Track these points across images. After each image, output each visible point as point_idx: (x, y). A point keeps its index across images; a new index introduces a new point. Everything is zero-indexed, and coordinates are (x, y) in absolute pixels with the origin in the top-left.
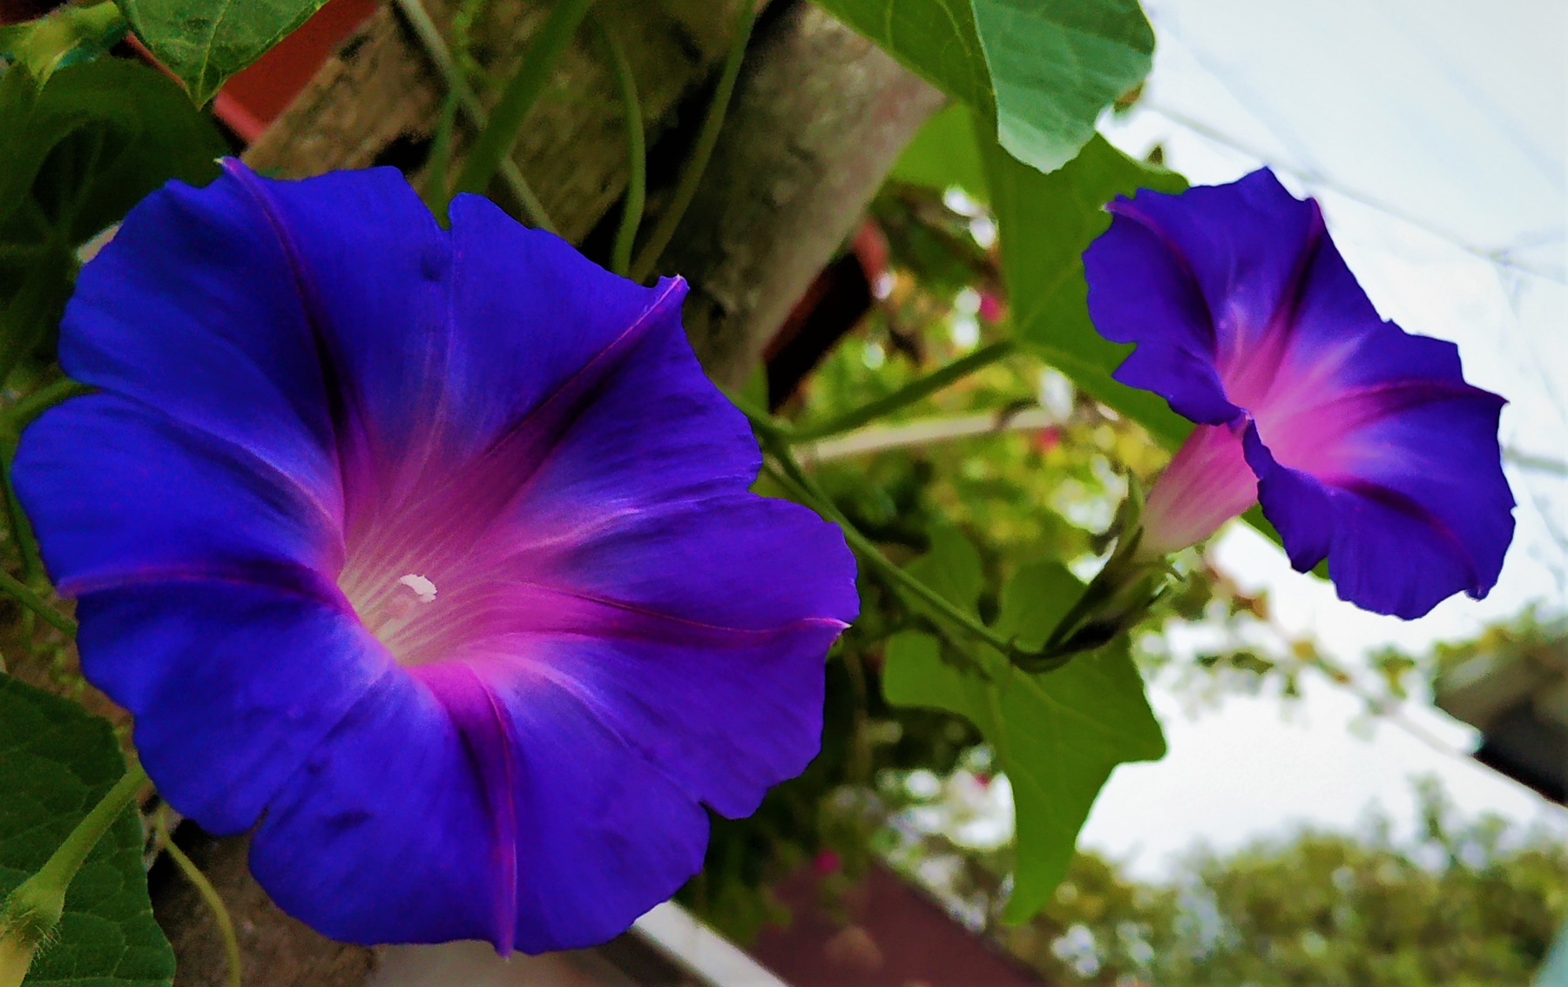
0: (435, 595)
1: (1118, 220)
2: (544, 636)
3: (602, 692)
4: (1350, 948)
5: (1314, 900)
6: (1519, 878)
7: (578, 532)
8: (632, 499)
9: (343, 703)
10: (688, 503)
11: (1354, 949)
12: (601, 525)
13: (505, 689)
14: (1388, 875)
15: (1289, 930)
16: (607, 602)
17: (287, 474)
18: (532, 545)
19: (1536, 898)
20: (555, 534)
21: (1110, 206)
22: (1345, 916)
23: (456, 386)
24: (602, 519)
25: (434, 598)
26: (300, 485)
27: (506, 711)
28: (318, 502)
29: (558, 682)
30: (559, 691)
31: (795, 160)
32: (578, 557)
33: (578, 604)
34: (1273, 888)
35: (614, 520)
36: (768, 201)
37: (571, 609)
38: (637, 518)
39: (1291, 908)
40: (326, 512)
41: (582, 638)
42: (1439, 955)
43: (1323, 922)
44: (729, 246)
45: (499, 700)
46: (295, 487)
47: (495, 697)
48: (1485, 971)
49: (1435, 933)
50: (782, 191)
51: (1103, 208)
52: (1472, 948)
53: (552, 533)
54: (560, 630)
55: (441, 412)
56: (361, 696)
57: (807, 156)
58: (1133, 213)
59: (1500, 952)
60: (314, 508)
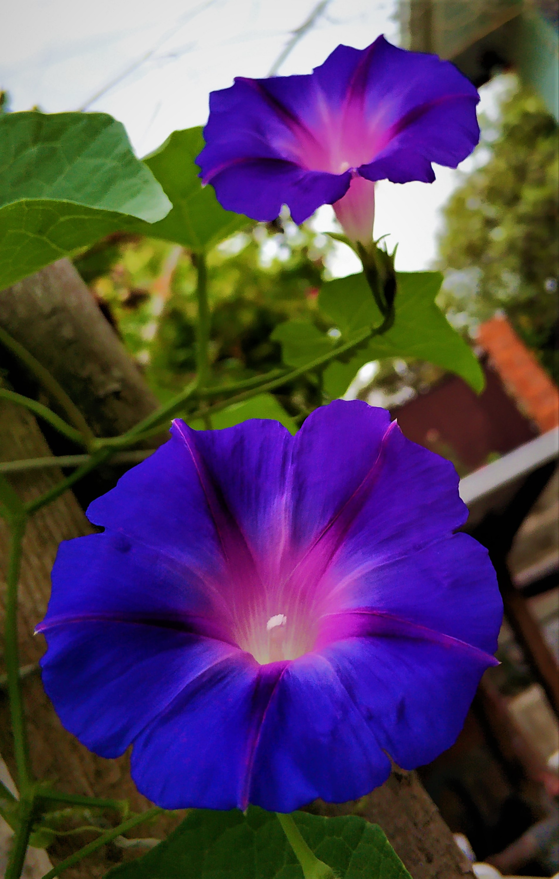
0: (284, 616)
1: (212, 183)
2: (328, 570)
3: (373, 556)
4: (509, 217)
5: (476, 224)
6: (513, 119)
7: (284, 530)
8: (277, 496)
9: (339, 688)
10: (290, 469)
11: (509, 216)
12: (286, 518)
13: (351, 603)
14: (483, 182)
15: (486, 242)
16: (324, 533)
17: (209, 667)
18: (279, 557)
19: (526, 115)
20: (279, 543)
21: (204, 182)
22: (492, 211)
23: (187, 560)
24: (283, 515)
25: (286, 617)
26: (216, 662)
27: (366, 607)
28: (225, 657)
29: (359, 575)
30: (366, 577)
31: (54, 319)
32: (296, 536)
33: (319, 546)
34: (463, 240)
35: (286, 510)
36: (70, 343)
37: (321, 550)
38: (289, 499)
39: (476, 236)
40: (231, 654)
41: (338, 553)
42: (532, 175)
43: (490, 223)
44: (84, 373)
45: (359, 609)
46: (216, 665)
47: (355, 610)
48: (550, 158)
49: (520, 172)
50: (67, 332)
51: (203, 186)
52: (537, 157)
53: (278, 544)
54: (328, 562)
55: (199, 574)
56: (338, 678)
57: (54, 311)
58: (213, 173)
59: (544, 146)
60: (228, 660)
